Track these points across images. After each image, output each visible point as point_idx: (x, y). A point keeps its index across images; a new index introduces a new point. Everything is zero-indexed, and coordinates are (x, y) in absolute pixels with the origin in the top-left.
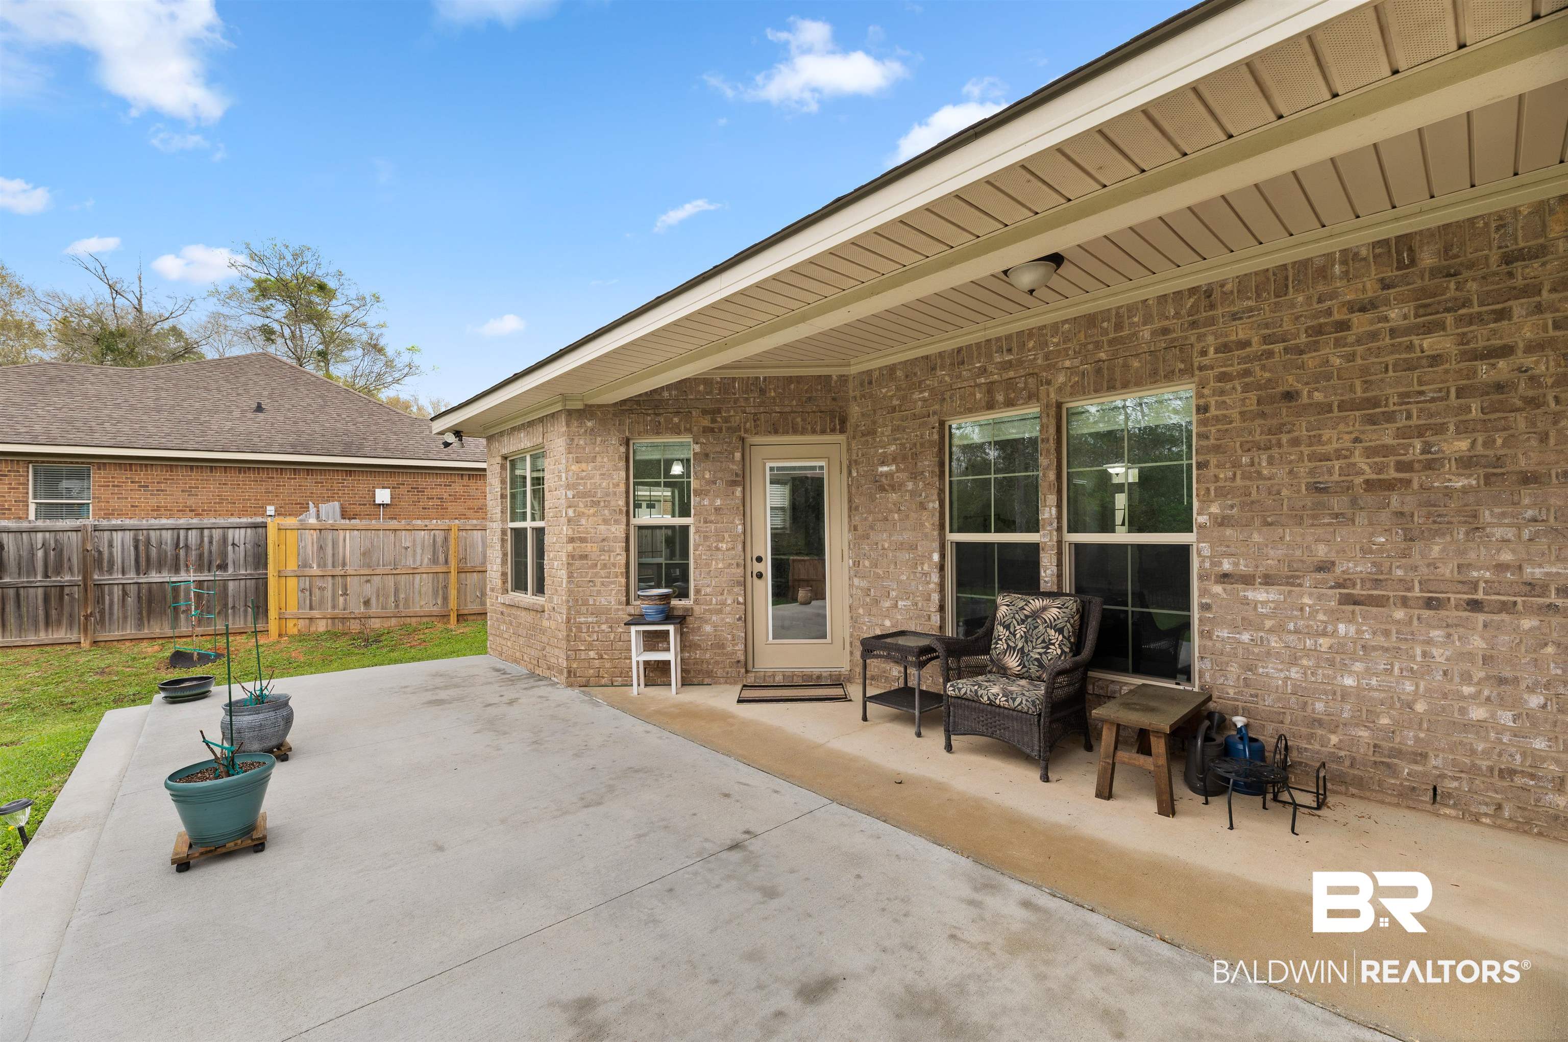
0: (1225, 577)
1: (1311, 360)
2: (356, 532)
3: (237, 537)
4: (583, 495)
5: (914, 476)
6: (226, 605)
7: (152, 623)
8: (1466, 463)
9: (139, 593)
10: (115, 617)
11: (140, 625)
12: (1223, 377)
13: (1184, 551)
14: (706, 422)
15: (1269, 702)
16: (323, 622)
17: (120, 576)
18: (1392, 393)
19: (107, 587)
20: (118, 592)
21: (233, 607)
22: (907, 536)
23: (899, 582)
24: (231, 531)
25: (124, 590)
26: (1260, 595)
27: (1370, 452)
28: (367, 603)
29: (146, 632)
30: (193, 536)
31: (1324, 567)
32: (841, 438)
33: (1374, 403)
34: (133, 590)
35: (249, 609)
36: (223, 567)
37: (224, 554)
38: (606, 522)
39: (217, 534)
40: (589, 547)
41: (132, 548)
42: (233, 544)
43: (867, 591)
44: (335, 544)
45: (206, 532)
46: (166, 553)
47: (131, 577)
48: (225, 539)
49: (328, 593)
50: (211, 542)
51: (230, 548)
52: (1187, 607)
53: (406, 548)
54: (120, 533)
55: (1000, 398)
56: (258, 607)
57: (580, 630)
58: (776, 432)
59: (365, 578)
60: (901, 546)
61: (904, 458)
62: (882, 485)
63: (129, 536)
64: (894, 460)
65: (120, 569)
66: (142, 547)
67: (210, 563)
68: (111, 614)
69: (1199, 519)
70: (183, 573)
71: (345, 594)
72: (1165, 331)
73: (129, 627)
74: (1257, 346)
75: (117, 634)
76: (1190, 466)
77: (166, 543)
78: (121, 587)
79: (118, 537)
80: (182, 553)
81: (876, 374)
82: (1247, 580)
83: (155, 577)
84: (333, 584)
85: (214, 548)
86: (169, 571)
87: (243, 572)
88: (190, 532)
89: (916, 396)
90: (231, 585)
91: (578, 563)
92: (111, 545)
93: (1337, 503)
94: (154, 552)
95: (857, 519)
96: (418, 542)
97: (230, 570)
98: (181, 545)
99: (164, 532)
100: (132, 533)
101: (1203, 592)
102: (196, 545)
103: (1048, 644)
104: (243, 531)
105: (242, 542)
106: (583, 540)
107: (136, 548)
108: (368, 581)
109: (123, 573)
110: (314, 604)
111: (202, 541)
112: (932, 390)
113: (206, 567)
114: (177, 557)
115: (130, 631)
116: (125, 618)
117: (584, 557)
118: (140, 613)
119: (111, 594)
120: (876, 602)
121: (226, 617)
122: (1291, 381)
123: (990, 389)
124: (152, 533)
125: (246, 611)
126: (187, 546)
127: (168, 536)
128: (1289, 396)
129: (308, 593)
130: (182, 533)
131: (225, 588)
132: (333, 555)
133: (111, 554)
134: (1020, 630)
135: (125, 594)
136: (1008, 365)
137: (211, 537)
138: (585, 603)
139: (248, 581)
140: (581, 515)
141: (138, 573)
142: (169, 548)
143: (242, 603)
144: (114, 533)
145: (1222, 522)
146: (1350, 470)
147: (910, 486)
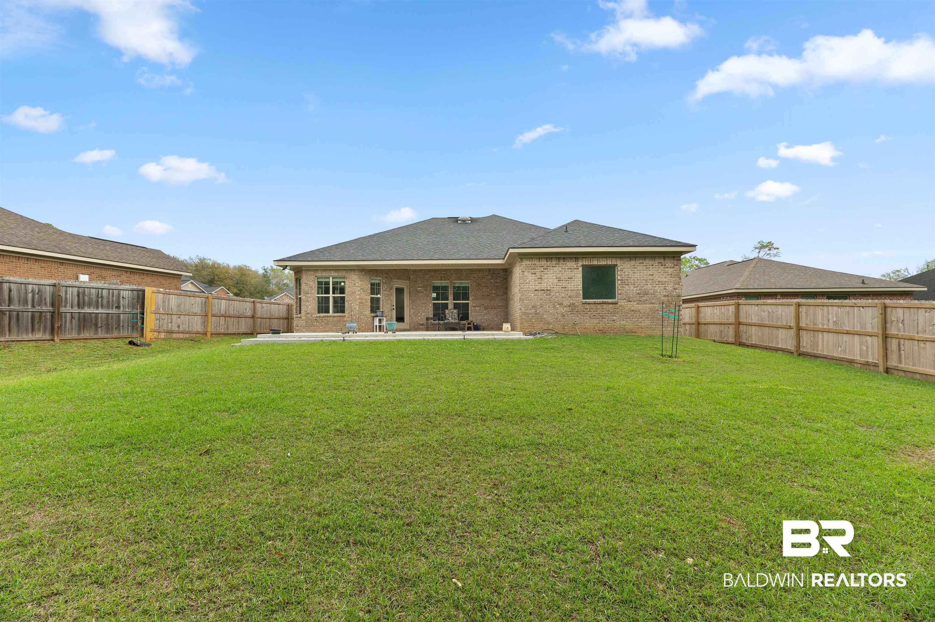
0: (473, 306)
1: (482, 280)
2: (176, 296)
3: (124, 294)
4: (362, 289)
5: (426, 291)
6: (119, 325)
7: (85, 331)
8: (494, 294)
9: (79, 317)
10: (67, 328)
11: (79, 332)
12: (474, 281)
13: (468, 303)
14: (386, 276)
15: (478, 321)
16: (163, 334)
17: (70, 309)
18: (489, 286)
19: (63, 314)
20: (69, 316)
21: (123, 326)
22: (424, 301)
23: (423, 310)
24: (122, 291)
25: (72, 316)
26: (477, 308)
27: (487, 292)
28: (179, 327)
29: (82, 336)
30: (105, 292)
31: (483, 305)
32: (407, 282)
33: (487, 286)
34: (77, 315)
35: (130, 327)
36: (118, 307)
37: (119, 302)
38: (367, 295)
39: (116, 292)
40: (363, 301)
41: (76, 296)
42: (123, 297)
43: (415, 312)
44: (169, 300)
45: (111, 291)
46: (92, 299)
47: (76, 310)
48: (119, 294)
49: (165, 321)
50: (113, 296)
51: (121, 299)
52: (468, 311)
53: (193, 304)
54: (71, 288)
55: (443, 279)
56: (133, 327)
57: (361, 319)
58: (398, 279)
59: (178, 316)
60: (423, 303)
61: (424, 287)
62: (418, 292)
63: (76, 290)
64: (421, 287)
65: (70, 305)
66: (81, 296)
67: (113, 306)
68: (65, 327)
69: (470, 299)
70: (100, 309)
71: (171, 322)
72: (467, 274)
73: (74, 332)
74: (477, 278)
75: (68, 336)
76: (469, 292)
77: (93, 295)
78: (70, 314)
79: (70, 290)
80: (100, 300)
81: (417, 271)
82: (476, 307)
83: (87, 310)
84: (167, 318)
85: (114, 298)
86: (94, 308)
87: (127, 310)
88: (104, 290)
89: (427, 276)
90: (122, 315)
91: (361, 304)
92: (66, 294)
93: (484, 297)
94: (86, 298)
95: (412, 298)
96: (197, 302)
97: (122, 309)
98: (100, 296)
99: (92, 289)
100: (77, 289)
101: (471, 308)
102: (106, 297)
103: (455, 316)
104: (127, 292)
105: (127, 297)
106: (362, 299)
107: (78, 296)
108: (179, 317)
109: (72, 307)
110: (160, 326)
111: (109, 294)
112: (430, 276)
113: (111, 307)
114: (98, 301)
115: (74, 335)
116: (72, 329)
117: (362, 303)
118: (79, 327)
119: (66, 317)
120: (417, 314)
121: (119, 330)
122: (480, 283)
123: (441, 277)
124: (86, 289)
125: (128, 328)
126: (102, 297)
127: (93, 291)
128: (480, 284)
129: (158, 321)
130: (100, 290)
131: (119, 317)
132: (168, 305)
133: (66, 298)
134: (451, 314)
135: (72, 317)
136: (444, 274)
137: (113, 294)
138: (362, 313)
139: (129, 315)
140: (361, 293)
141: (79, 308)
142: (94, 298)
143: (127, 324)
144: (68, 288)
145: (473, 299)
146: (485, 294)
147: (425, 292)
